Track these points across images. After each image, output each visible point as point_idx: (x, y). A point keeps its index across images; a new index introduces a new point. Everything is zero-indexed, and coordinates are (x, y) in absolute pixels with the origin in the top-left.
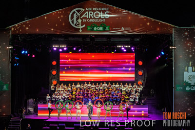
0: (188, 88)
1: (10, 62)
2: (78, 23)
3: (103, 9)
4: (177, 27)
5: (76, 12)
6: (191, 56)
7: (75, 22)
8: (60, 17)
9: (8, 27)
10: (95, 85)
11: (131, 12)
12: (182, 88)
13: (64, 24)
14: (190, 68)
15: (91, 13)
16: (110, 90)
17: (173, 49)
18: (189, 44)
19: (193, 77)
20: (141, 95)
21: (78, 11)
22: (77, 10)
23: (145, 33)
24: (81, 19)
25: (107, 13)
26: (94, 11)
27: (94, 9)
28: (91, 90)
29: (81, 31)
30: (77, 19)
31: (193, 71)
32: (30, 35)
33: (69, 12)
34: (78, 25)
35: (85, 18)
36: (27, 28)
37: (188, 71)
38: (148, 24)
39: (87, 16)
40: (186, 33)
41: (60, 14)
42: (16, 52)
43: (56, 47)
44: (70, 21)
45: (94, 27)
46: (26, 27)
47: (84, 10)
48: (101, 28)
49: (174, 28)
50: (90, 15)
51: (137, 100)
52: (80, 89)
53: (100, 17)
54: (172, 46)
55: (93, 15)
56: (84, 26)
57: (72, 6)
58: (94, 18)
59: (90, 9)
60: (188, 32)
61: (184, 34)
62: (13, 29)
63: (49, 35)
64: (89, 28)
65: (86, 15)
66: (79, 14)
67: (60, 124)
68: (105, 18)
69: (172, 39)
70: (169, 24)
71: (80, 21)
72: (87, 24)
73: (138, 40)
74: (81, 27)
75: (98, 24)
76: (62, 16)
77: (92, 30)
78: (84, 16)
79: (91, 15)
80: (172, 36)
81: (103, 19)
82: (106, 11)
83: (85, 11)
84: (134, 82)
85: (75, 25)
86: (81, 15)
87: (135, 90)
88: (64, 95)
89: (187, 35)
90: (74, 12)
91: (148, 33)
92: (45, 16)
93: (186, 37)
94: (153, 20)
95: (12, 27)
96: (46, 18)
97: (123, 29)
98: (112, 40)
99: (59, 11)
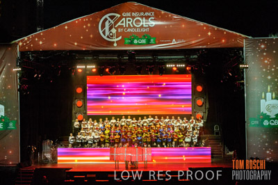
0: (266, 123)
1: (18, 90)
2: (111, 34)
3: (146, 14)
4: (250, 37)
5: (109, 19)
6: (269, 77)
7: (107, 33)
8: (87, 26)
9: (14, 42)
11: (184, 18)
12: (257, 122)
13: (91, 36)
14: (269, 95)
15: (129, 20)
16: (158, 126)
17: (244, 68)
18: (266, 62)
19: (273, 107)
20: (200, 134)
21: (112, 17)
22: (109, 17)
23: (204, 47)
24: (115, 28)
25: (151, 19)
26: (133, 18)
27: (133, 14)
28: (131, 126)
29: (115, 45)
30: (110, 29)
31: (272, 99)
32: (46, 53)
33: (99, 19)
34: (112, 36)
35: (121, 27)
36: (41, 43)
37: (265, 98)
38: (209, 34)
39: (124, 24)
40: (263, 46)
41: (87, 22)
42: (26, 77)
43: (81, 69)
44: (101, 32)
45: (134, 39)
46: (39, 41)
47: (119, 16)
48: (144, 41)
49: (246, 38)
51: (196, 140)
53: (143, 25)
54: (243, 64)
55: (132, 23)
56: (120, 38)
57: (103, 11)
58: (134, 27)
59: (128, 14)
60: (265, 44)
61: (260, 48)
62: (21, 44)
63: (71, 52)
64: (127, 41)
66: (112, 22)
67: (88, 176)
68: (149, 27)
69: (243, 54)
70: (238, 34)
71: (114, 31)
72: (125, 35)
73: (196, 56)
74: (116, 40)
75: (140, 36)
76: (89, 25)
77: (131, 44)
78: (119, 24)
79: (130, 23)
80: (243, 51)
81: (146, 28)
82: (150, 17)
85: (108, 37)
86: (116, 23)
87: (192, 125)
88: (93, 134)
89: (264, 48)
90: (106, 19)
91: (209, 47)
92: (66, 25)
93: (263, 51)
94: (216, 28)
95: (19, 41)
96: (66, 27)
97: (174, 42)
98: (159, 57)
99: (85, 18)
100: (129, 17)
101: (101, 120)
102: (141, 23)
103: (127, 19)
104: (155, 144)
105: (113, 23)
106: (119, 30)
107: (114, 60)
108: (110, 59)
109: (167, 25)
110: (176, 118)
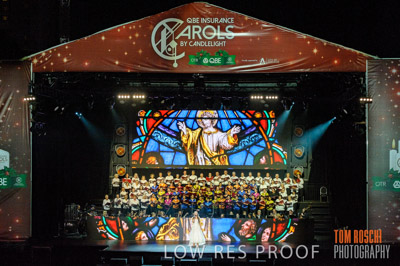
0: (397, 185)
1: (31, 130)
2: (170, 49)
3: (223, 20)
4: (376, 58)
5: (167, 27)
7: (164, 47)
8: (134, 37)
9: (25, 58)
10: (206, 176)
11: (278, 27)
12: (384, 184)
13: (140, 51)
15: (197, 30)
16: (237, 186)
17: (366, 102)
18: (399, 94)
21: (171, 24)
22: (167, 23)
23: (308, 70)
24: (176, 41)
25: (229, 29)
26: (203, 25)
27: (203, 20)
28: (196, 187)
29: (175, 65)
30: (168, 41)
32: (72, 75)
33: (151, 27)
34: (171, 52)
35: (184, 38)
36: (65, 60)
37: (397, 148)
38: (315, 51)
39: (189, 35)
40: (394, 71)
41: (133, 32)
42: (42, 111)
43: (124, 99)
44: (154, 46)
45: (203, 56)
46: (62, 57)
47: (182, 22)
48: (217, 61)
49: (369, 59)
50: (194, 32)
52: (174, 185)
53: (216, 37)
54: (365, 96)
55: (201, 33)
56: (183, 55)
57: (159, 15)
58: (204, 39)
59: (196, 20)
60: (397, 68)
61: (390, 73)
62: (35, 61)
63: (110, 74)
64: (193, 60)
65: (187, 32)
66: (171, 31)
67: (132, 258)
68: (226, 39)
69: (364, 81)
70: (358, 52)
71: (174, 44)
73: (295, 84)
74: (176, 58)
75: (212, 52)
76: (137, 35)
77: (199, 64)
78: (182, 34)
79: (198, 33)
80: (364, 77)
81: (221, 40)
82: (228, 24)
83: (185, 24)
84: (286, 171)
85: (164, 53)
86: (176, 33)
89: (396, 74)
90: (162, 27)
91: (314, 70)
92: (102, 35)
93: (395, 77)
94: (325, 42)
95: (33, 58)
96: (103, 38)
97: (263, 62)
98: (240, 85)
99: (131, 25)
100: (196, 24)
101: (152, 176)
102: (215, 34)
103: (194, 27)
104: (231, 213)
105: (173, 32)
106: (182, 44)
107: (173, 87)
108: (168, 87)
109: (252, 37)
110: (263, 175)
